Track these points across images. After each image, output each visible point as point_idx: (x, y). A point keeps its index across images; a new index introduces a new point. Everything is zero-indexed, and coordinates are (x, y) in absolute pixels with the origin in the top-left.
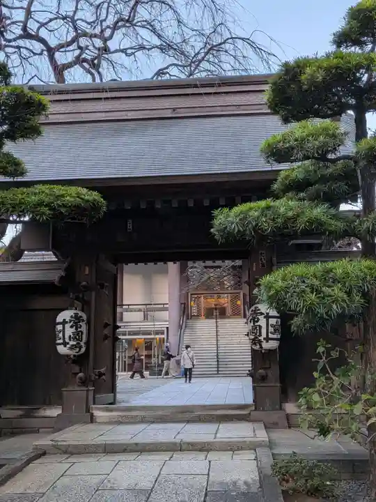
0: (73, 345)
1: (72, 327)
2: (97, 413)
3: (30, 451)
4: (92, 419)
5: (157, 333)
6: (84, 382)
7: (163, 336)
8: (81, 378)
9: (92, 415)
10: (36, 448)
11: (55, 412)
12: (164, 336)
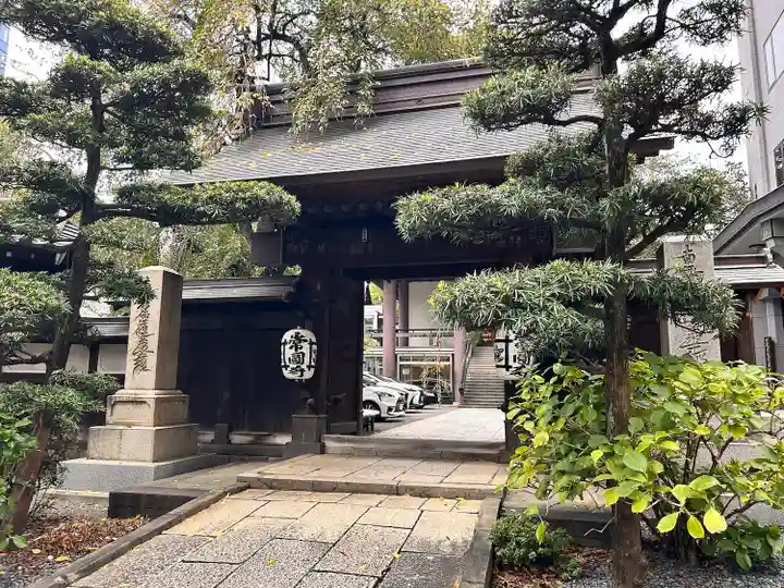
0: (293, 369)
1: (291, 348)
2: (330, 444)
3: (233, 483)
4: (323, 450)
5: (442, 359)
6: (314, 409)
7: (447, 363)
8: (310, 405)
9: (323, 446)
10: (240, 480)
11: (283, 439)
12: (450, 363)
